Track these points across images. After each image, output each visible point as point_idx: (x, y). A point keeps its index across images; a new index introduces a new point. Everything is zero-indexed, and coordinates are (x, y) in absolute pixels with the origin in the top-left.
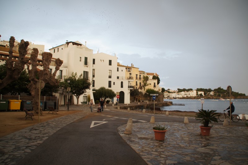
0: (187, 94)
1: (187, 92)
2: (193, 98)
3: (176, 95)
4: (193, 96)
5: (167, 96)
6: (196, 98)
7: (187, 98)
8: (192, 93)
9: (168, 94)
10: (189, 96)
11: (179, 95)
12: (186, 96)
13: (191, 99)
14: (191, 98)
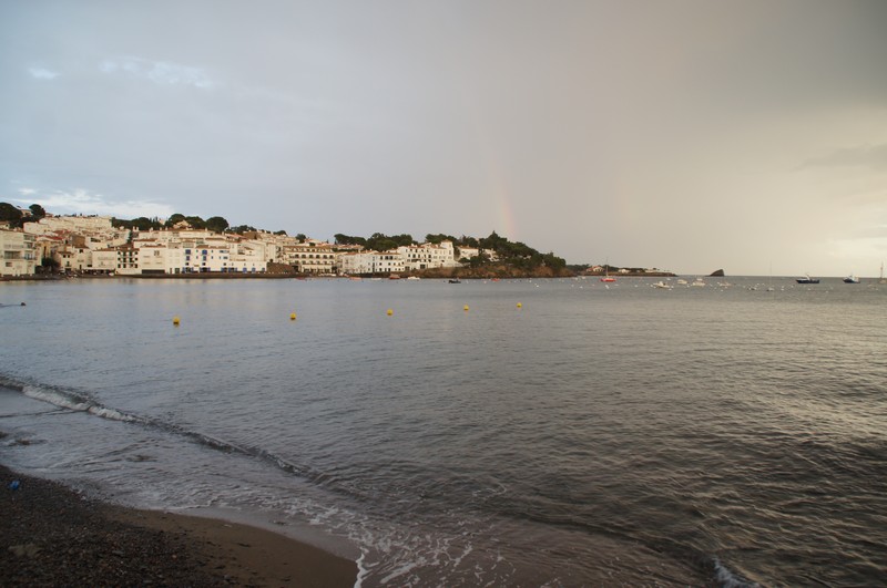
0: (422, 255)
1: (419, 250)
2: (449, 273)
3: (378, 261)
4: (445, 265)
5: (330, 267)
6: (461, 274)
7: (425, 274)
8: (438, 255)
9: (334, 255)
10: (431, 266)
11: (392, 262)
12: (417, 265)
13: (442, 277)
14: (437, 273)
